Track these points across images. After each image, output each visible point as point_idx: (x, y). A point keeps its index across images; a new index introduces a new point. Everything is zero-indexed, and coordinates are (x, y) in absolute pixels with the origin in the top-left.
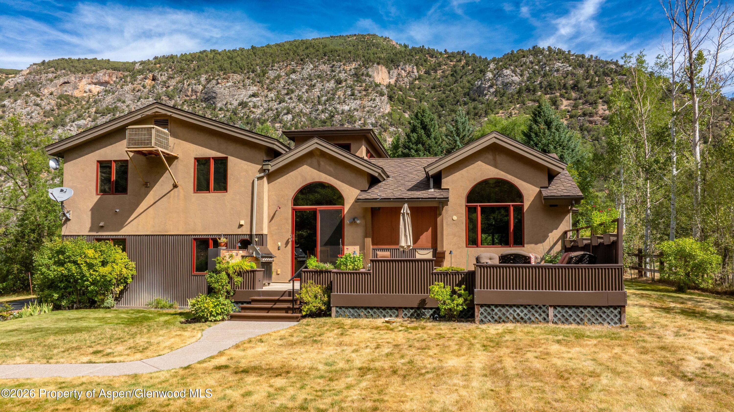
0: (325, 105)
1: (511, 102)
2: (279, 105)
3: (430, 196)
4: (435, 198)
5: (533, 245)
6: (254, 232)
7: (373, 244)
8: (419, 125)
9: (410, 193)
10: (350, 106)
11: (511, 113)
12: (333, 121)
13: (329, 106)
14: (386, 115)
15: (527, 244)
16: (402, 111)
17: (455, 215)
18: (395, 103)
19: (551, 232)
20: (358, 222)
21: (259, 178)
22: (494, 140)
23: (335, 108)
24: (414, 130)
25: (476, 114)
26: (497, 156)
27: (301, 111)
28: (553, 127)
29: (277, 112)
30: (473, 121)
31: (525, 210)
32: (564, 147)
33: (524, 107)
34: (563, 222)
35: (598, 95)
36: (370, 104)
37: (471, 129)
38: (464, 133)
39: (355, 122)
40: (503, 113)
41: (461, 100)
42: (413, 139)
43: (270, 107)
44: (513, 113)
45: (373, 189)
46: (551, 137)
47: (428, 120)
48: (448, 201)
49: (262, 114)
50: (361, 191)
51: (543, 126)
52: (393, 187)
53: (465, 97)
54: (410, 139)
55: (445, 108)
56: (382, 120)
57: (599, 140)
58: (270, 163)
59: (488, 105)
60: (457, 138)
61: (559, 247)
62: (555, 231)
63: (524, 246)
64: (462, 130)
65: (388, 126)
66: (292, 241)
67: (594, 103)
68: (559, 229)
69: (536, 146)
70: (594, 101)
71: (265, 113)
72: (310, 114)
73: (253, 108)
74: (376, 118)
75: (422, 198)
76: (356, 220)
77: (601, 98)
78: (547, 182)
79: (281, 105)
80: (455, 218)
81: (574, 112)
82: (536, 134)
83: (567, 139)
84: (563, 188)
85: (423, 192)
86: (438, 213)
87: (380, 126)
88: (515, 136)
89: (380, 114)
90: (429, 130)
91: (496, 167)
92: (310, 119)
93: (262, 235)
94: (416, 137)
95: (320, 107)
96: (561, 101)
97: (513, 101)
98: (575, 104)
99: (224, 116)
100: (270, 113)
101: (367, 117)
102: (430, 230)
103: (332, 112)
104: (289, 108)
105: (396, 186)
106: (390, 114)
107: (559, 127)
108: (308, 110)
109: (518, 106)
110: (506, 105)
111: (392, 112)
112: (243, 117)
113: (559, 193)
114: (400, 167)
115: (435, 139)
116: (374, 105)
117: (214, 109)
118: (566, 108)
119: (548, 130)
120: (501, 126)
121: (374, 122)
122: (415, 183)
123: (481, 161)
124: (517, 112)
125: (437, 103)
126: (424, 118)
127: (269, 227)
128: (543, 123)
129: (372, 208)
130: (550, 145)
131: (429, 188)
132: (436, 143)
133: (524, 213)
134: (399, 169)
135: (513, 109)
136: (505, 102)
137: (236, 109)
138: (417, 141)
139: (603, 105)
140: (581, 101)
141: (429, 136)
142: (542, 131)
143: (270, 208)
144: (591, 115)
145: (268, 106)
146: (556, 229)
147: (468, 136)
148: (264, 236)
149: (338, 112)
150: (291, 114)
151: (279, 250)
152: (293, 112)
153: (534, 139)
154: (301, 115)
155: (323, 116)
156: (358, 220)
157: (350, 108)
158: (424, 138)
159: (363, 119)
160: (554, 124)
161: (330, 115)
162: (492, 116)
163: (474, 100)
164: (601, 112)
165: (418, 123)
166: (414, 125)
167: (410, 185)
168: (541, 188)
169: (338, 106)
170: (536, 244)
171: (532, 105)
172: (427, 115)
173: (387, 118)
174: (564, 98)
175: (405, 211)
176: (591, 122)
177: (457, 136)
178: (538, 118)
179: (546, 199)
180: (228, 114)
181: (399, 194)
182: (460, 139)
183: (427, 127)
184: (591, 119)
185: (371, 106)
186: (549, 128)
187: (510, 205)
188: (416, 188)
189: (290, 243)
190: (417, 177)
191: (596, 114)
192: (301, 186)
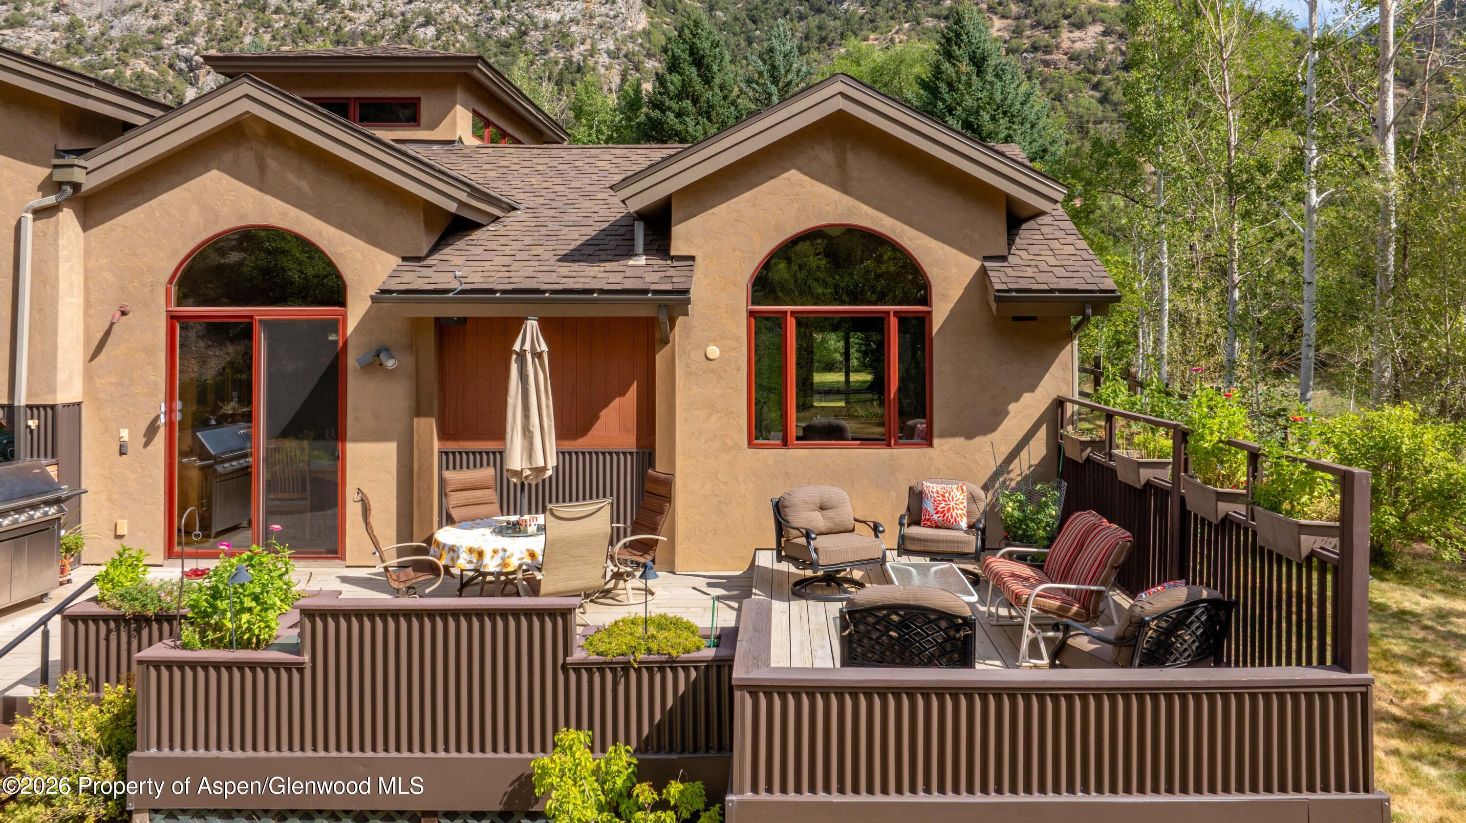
0: (509, 8)
1: (892, 18)
2: (408, 6)
3: (629, 284)
4: (645, 292)
5: (960, 441)
6: (22, 399)
7: (444, 435)
8: (686, 56)
9: (565, 269)
10: (561, 13)
11: (892, 40)
12: (524, 42)
13: (517, 11)
14: (639, 34)
15: (942, 436)
16: (672, 28)
17: (715, 342)
18: (658, 9)
19: (1017, 399)
20: (390, 364)
21: (40, 213)
22: (840, 104)
23: (530, 17)
24: (674, 66)
25: (823, 40)
26: (850, 156)
27: (456, 21)
28: (990, 70)
29: (404, 21)
30: (816, 54)
31: (936, 328)
32: (1013, 116)
33: (919, 28)
34: (1052, 369)
35: (1061, 11)
36: (603, 10)
37: (804, 69)
38: (789, 77)
39: (572, 46)
40: (876, 39)
41: (793, 9)
42: (672, 88)
43: (387, 9)
44: (897, 40)
45: (447, 252)
46: (985, 93)
47: (706, 45)
48: (688, 301)
49: (369, 24)
50: (404, 259)
51: (965, 67)
52: (516, 245)
53: (801, 5)
54: (665, 87)
55: (760, 26)
56: (630, 46)
57: (1063, 99)
58: (81, 162)
59: (847, 21)
60: (773, 89)
61: (1038, 449)
62: (1027, 397)
63: (931, 445)
64: (783, 71)
65: (641, 58)
66: (170, 424)
67: (1052, 27)
68: (1039, 389)
69: (951, 114)
70: (1054, 22)
71: (378, 21)
72: (476, 26)
73: (351, 9)
74: (617, 39)
75: (602, 291)
76: (383, 356)
77: (1066, 17)
78: (1004, 241)
79: (412, 6)
80: (714, 351)
81: (1014, 43)
82: (950, 85)
83: (1021, 98)
84: (1052, 261)
85: (609, 266)
86: (657, 335)
87: (626, 56)
88: (901, 88)
89: (626, 32)
90: (709, 68)
91: (844, 187)
92: (475, 37)
93: (53, 407)
94: (678, 84)
95: (498, 14)
96: (991, 19)
97: (897, 15)
98: (1017, 27)
99: (285, 26)
100: (387, 21)
101: (597, 37)
102: (633, 390)
103: (523, 24)
104: (430, 13)
105: (528, 240)
106: (646, 33)
107: (1003, 70)
108: (470, 19)
109: (906, 25)
110: (882, 24)
111: (652, 29)
112: (327, 29)
113: (1042, 278)
114: (561, 173)
115: (722, 87)
116: (612, 13)
117: (263, 9)
118: (1000, 33)
119: (978, 76)
120: (872, 65)
121: (612, 47)
122: (592, 232)
123: (800, 169)
124: (904, 38)
125: (744, 14)
126: (696, 40)
127: (89, 377)
128: (966, 60)
129: (437, 320)
130: (982, 112)
131: (631, 253)
132: (725, 98)
133: (931, 339)
134: (558, 181)
135: (897, 32)
136: (882, 18)
137: (312, 10)
138: (680, 93)
139: (1071, 32)
140: (1028, 22)
141: (707, 81)
142: (964, 78)
143: (92, 311)
144: (1047, 49)
145: (384, 6)
146: (1032, 389)
147: (797, 85)
148: (61, 413)
149: (535, 25)
150: (435, 25)
151: (122, 453)
152: (439, 20)
153: (946, 96)
154: (457, 27)
155: (504, 33)
156: (392, 357)
157: (562, 17)
158: (698, 85)
159: (589, 41)
160: (992, 62)
161: (518, 30)
162: (853, 43)
163: (819, 11)
164: (1066, 44)
165: (683, 51)
166: (673, 56)
167: (575, 238)
168: (986, 258)
169: (537, 12)
170: (970, 436)
171: (935, 26)
172: (704, 34)
173: (640, 41)
174: (996, 14)
175: (527, 347)
176: (1047, 64)
177: (772, 83)
178: (955, 48)
179: (1003, 298)
180: (295, 21)
181: (529, 272)
182: (779, 91)
183: (705, 61)
184: (1048, 57)
185: (607, 16)
186: (980, 72)
187: (888, 313)
188: (590, 250)
189: (161, 434)
190: (606, 212)
191: (1058, 47)
192: (199, 240)
